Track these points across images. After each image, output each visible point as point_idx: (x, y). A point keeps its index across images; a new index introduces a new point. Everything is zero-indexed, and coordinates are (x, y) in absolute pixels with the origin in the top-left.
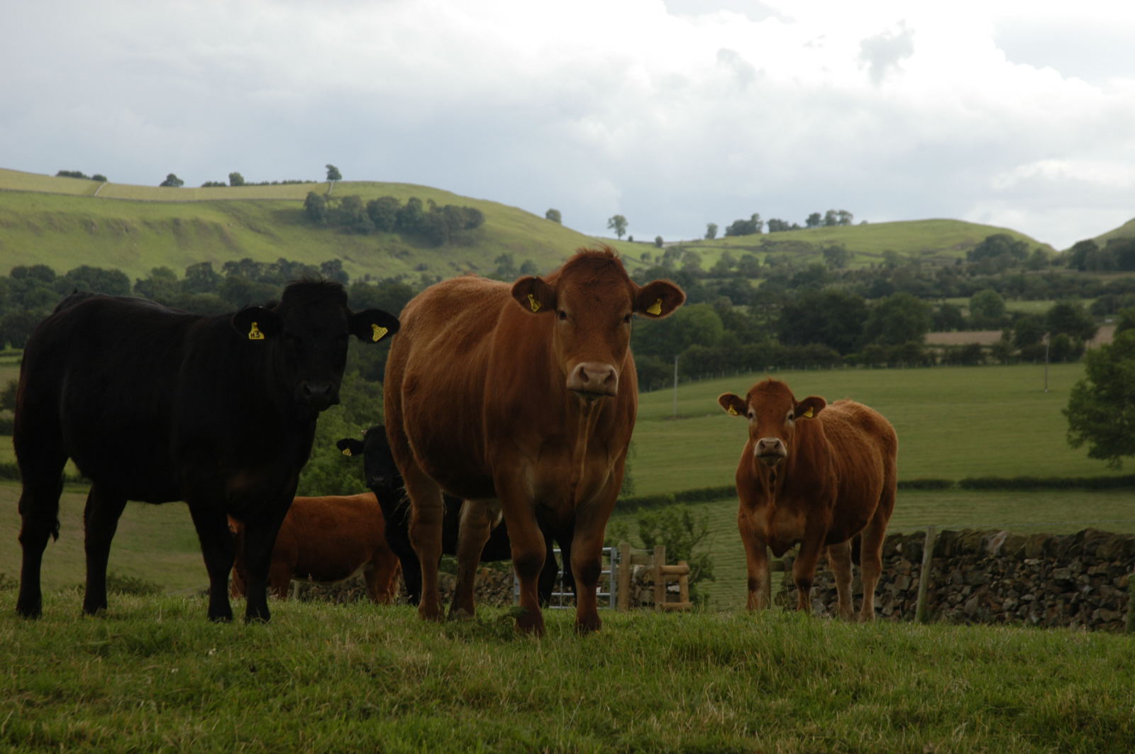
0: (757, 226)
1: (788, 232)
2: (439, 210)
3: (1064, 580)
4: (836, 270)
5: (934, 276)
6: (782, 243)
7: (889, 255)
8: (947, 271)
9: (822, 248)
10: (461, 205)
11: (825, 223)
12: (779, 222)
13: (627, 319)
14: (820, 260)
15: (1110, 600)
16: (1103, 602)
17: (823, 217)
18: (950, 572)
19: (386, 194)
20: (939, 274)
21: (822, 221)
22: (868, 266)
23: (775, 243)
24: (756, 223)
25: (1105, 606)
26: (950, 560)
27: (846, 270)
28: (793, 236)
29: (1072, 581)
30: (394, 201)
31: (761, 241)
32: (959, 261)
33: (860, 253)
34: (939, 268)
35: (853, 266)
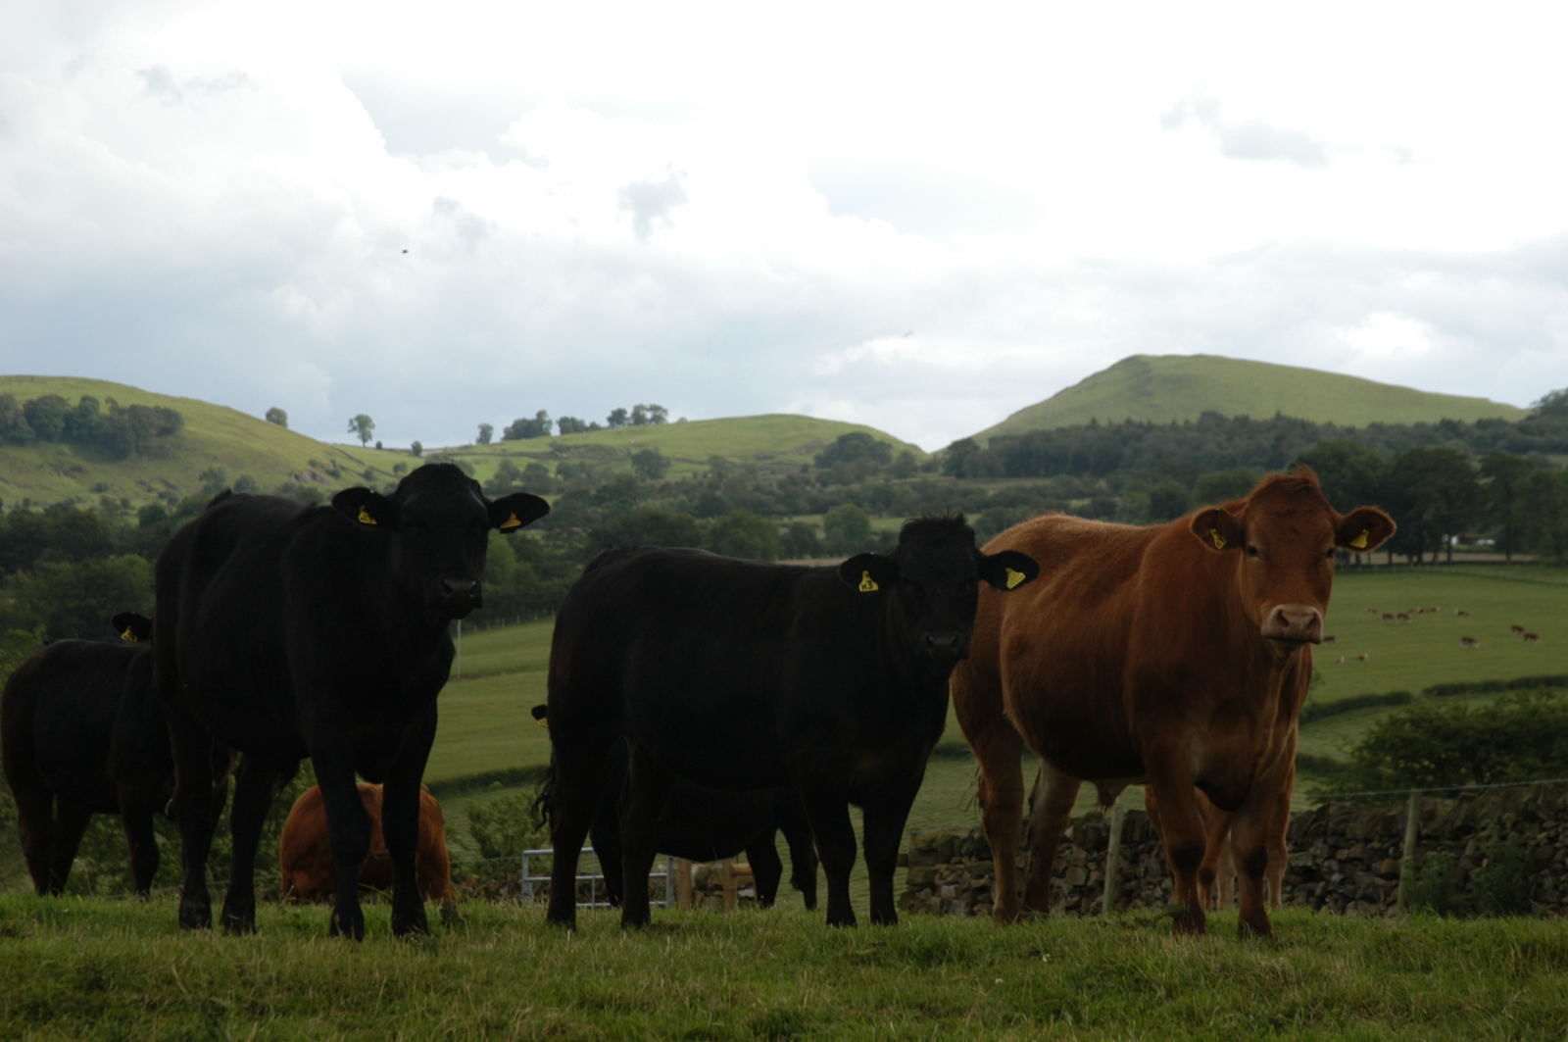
0: (545, 426)
1: (585, 434)
2: (122, 412)
3: (1302, 867)
4: (649, 482)
5: (775, 487)
6: (576, 447)
7: (716, 462)
8: (792, 480)
9: (629, 453)
10: (151, 405)
11: (632, 421)
12: (573, 420)
13: (1330, 554)
14: (628, 468)
15: (1370, 890)
16: (1360, 893)
17: (629, 414)
18: (1143, 861)
19: (49, 391)
20: (781, 485)
21: (628, 419)
22: (689, 475)
23: (568, 448)
24: (544, 422)
25: (1364, 898)
26: (1141, 847)
27: (662, 482)
28: (592, 439)
29: (1314, 868)
30: (61, 401)
31: (551, 445)
32: (805, 468)
33: (678, 460)
34: (782, 477)
35: (671, 476)
